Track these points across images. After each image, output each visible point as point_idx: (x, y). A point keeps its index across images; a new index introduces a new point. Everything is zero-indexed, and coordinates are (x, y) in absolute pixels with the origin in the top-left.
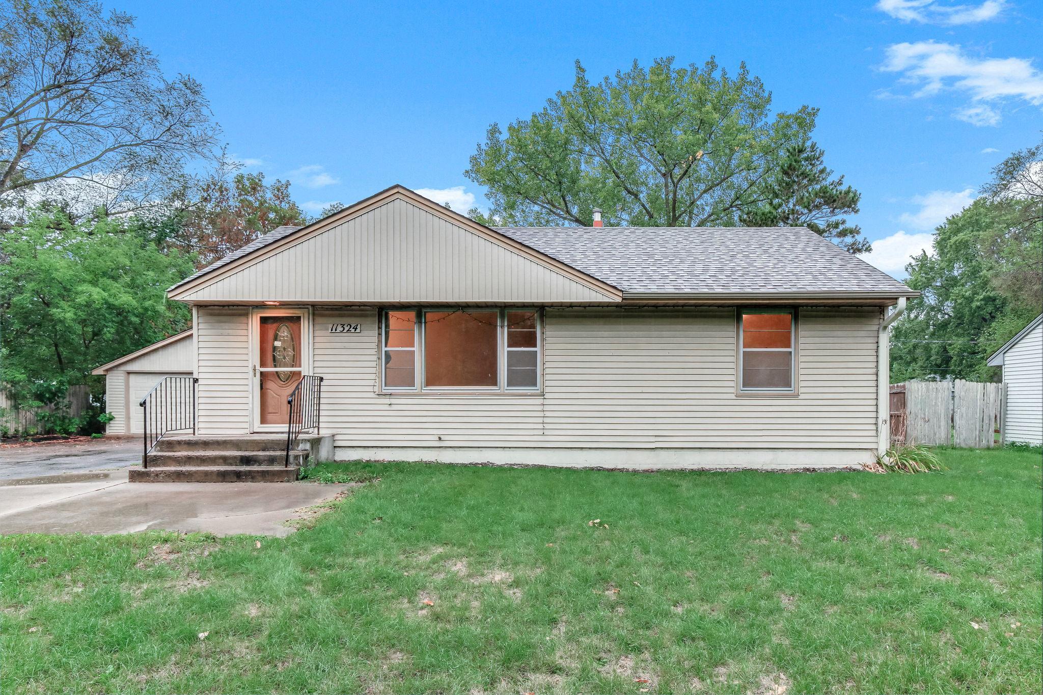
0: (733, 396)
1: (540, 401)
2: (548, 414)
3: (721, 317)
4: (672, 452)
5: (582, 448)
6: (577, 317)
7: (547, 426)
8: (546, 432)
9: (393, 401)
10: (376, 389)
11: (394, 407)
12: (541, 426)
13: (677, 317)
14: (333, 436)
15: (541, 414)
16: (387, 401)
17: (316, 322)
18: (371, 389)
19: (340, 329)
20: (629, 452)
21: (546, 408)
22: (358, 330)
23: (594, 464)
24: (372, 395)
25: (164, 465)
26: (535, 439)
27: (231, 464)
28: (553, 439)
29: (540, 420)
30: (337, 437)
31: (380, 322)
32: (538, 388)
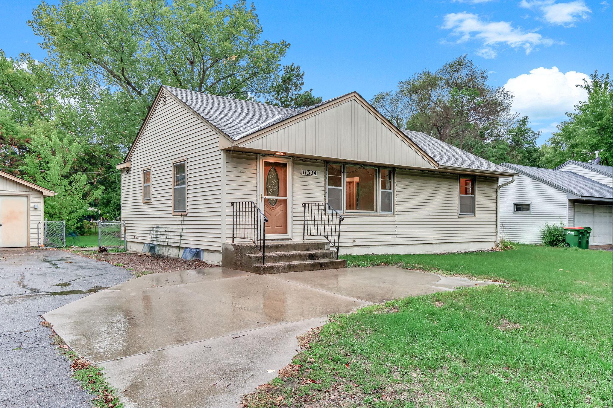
1: (393, 219)
2: (398, 226)
3: (453, 179)
4: (438, 245)
7: (397, 233)
8: (398, 236)
12: (395, 233)
15: (395, 226)
17: (294, 168)
21: (397, 223)
22: (316, 175)
26: (391, 240)
27: (304, 260)
28: (399, 240)
29: (394, 230)
31: (326, 170)
32: (392, 212)
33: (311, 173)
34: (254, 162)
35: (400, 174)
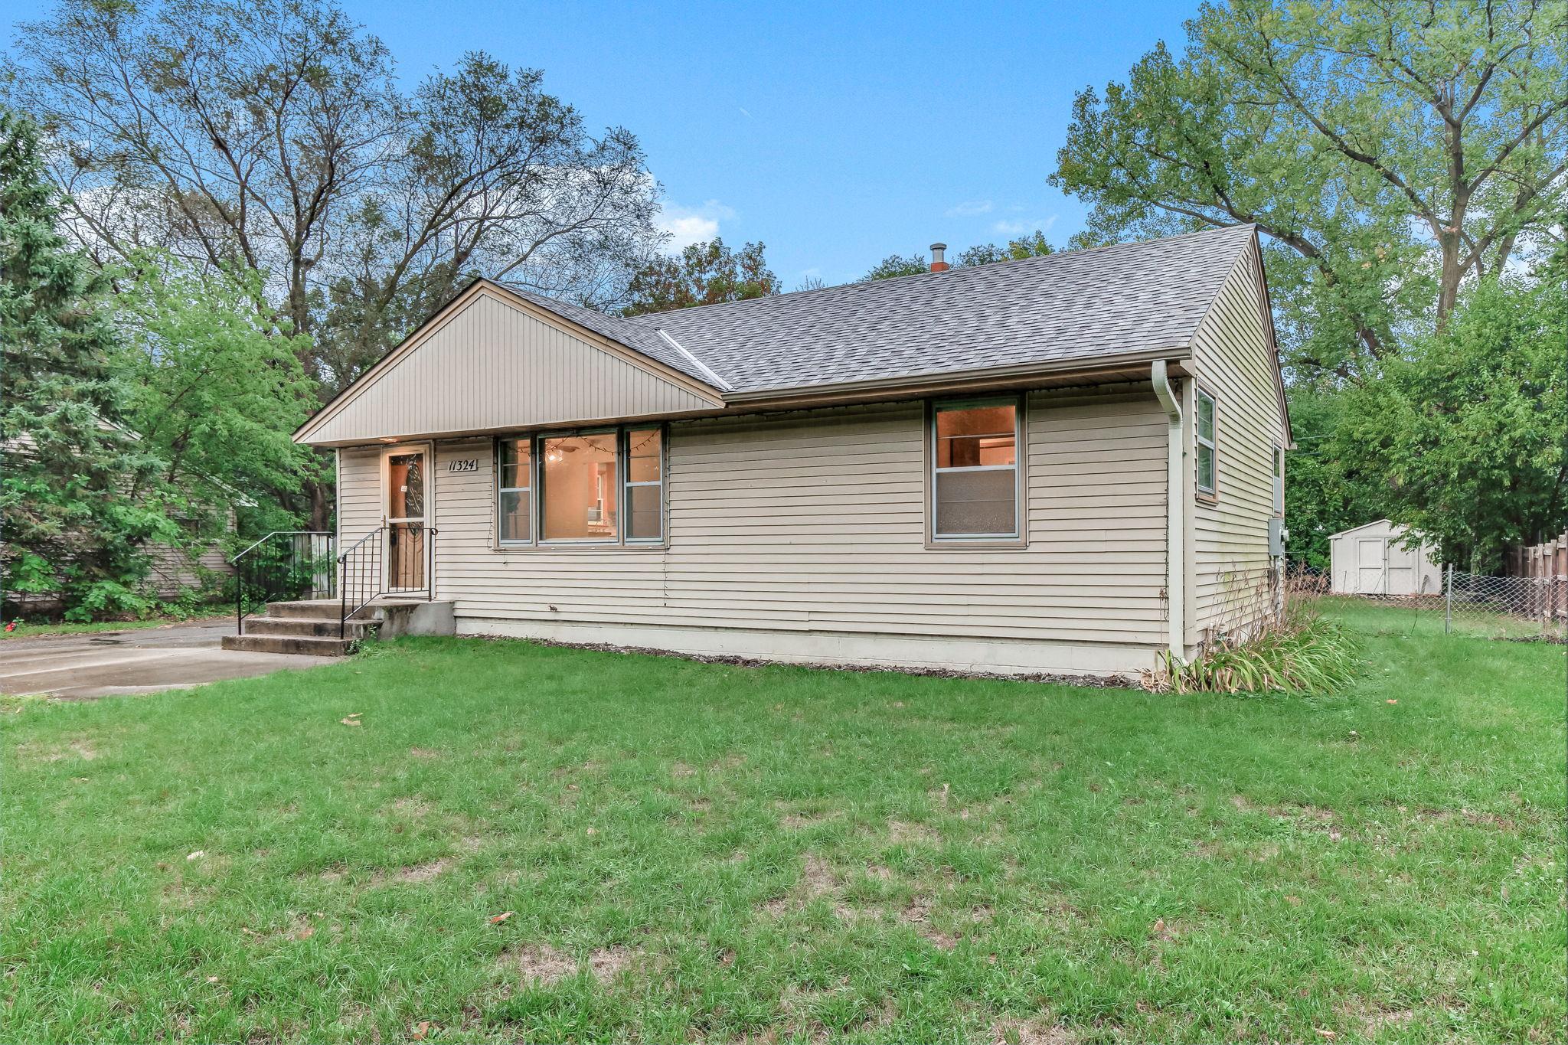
0: (921, 549)
1: (661, 559)
2: (671, 576)
3: (905, 418)
4: (835, 638)
5: (716, 628)
6: (707, 433)
7: (671, 594)
8: (669, 603)
9: (509, 558)
10: (492, 543)
11: (510, 567)
12: (661, 594)
13: (838, 423)
14: (452, 603)
15: (663, 576)
16: (502, 559)
17: (438, 460)
18: (484, 543)
19: (457, 467)
20: (777, 635)
21: (670, 568)
22: (474, 468)
23: (729, 652)
24: (486, 551)
25: (260, 632)
26: (659, 614)
27: (307, 634)
28: (678, 613)
29: (661, 585)
30: (458, 605)
31: (496, 455)
32: (661, 539)
33: (464, 466)
34: (372, 460)
35: (681, 435)
